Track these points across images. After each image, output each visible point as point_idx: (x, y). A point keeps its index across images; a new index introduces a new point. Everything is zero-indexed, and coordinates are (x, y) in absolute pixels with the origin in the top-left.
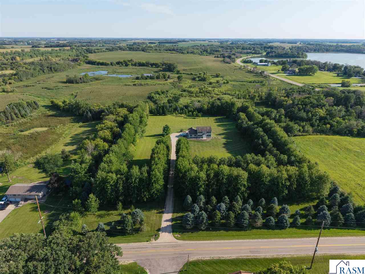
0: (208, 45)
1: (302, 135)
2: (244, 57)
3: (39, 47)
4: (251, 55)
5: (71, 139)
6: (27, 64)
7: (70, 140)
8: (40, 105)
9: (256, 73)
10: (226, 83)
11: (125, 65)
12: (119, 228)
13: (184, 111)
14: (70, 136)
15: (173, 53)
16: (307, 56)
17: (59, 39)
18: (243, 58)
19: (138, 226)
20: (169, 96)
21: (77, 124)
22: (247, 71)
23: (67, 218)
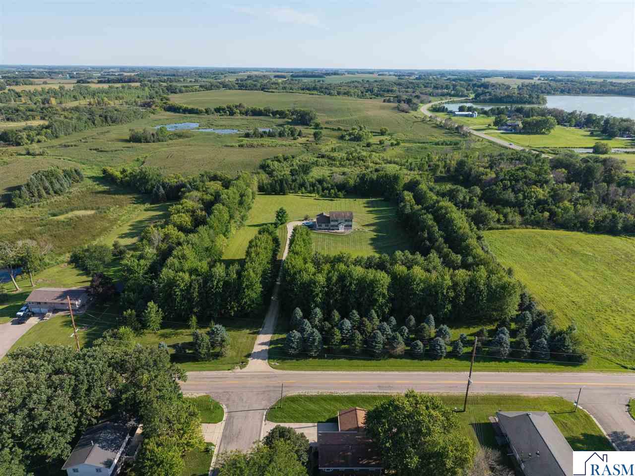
0: (376, 81)
1: (502, 228)
2: (436, 102)
3: (89, 82)
4: (449, 99)
5: (130, 227)
6: (67, 110)
7: (130, 229)
8: (84, 176)
9: (449, 129)
10: (396, 145)
11: (230, 113)
12: (190, 352)
13: (316, 188)
14: (129, 224)
15: (313, 94)
16: (546, 101)
17: (123, 69)
18: (433, 103)
19: (217, 349)
20: (295, 164)
21: (142, 206)
22: (434, 125)
23: (114, 334)
